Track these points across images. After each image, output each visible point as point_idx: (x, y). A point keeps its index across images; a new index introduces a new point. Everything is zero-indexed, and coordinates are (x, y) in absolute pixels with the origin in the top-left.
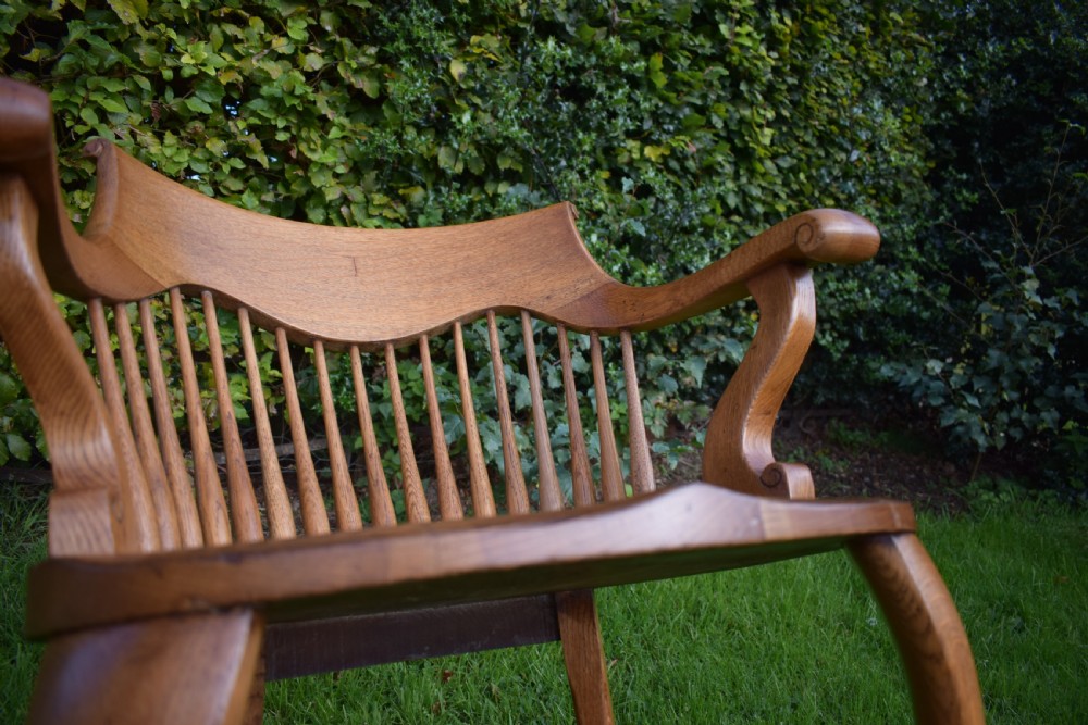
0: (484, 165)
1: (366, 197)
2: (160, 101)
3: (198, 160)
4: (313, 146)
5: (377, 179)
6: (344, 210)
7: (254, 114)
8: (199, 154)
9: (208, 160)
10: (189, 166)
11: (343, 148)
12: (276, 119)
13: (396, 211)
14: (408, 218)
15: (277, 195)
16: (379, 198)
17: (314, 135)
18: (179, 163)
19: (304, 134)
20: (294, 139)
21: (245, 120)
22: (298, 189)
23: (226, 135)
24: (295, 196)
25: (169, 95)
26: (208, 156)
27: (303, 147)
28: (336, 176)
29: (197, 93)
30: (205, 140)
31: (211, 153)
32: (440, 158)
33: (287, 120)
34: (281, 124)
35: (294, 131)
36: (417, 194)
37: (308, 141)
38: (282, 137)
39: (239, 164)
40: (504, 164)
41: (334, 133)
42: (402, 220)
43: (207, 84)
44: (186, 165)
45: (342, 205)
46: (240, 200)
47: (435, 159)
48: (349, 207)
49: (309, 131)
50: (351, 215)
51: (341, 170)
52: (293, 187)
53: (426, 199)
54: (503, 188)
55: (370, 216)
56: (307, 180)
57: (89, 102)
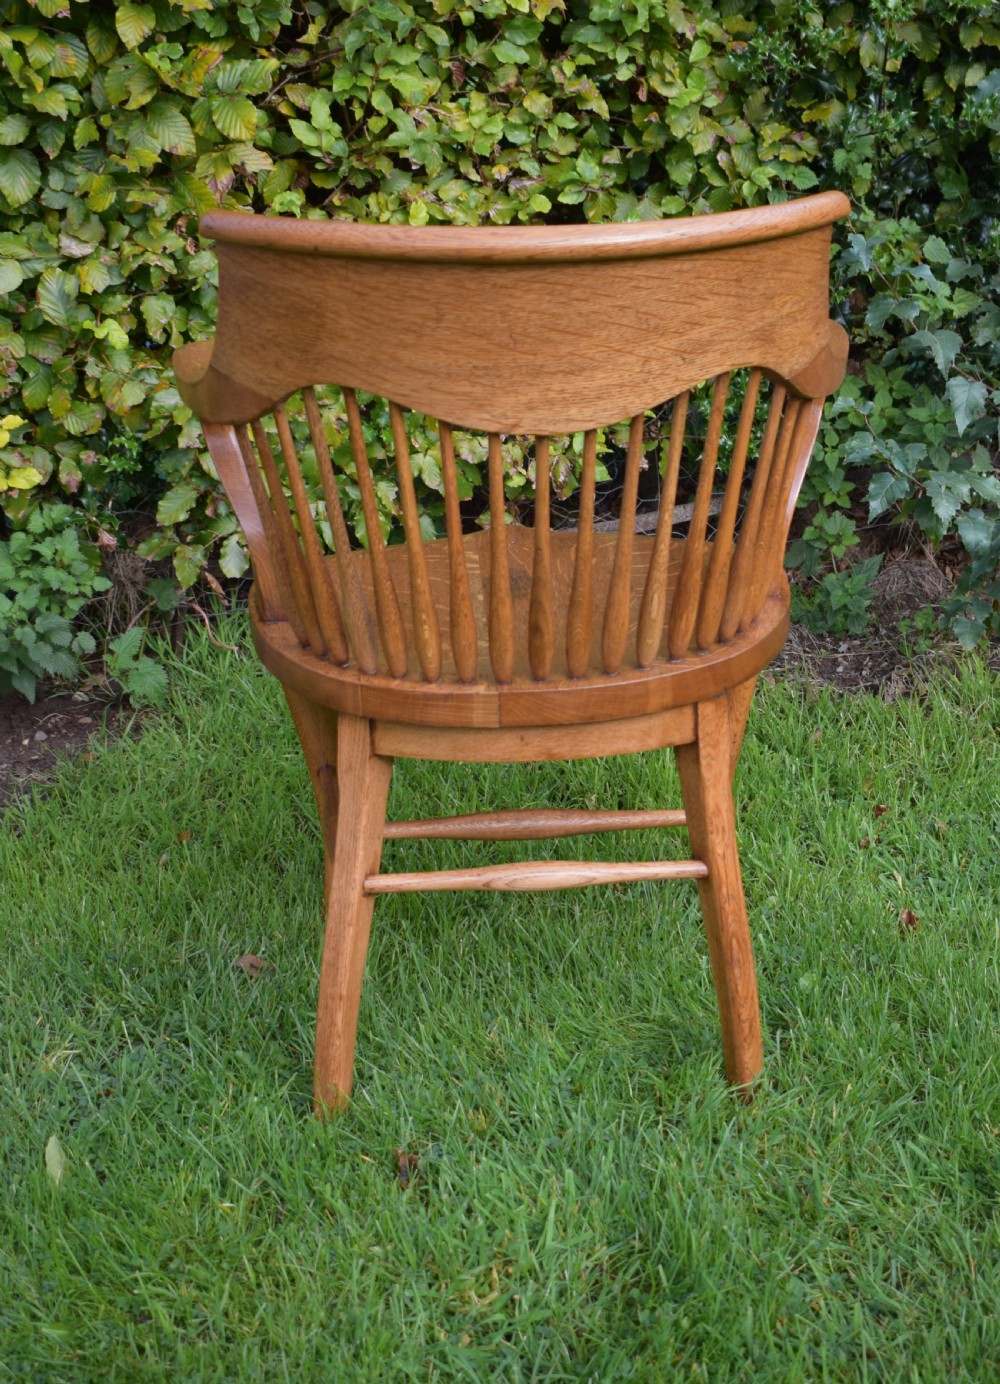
0: (939, 45)
1: (753, 130)
2: (461, 54)
3: (515, 127)
4: (669, 78)
5: (767, 103)
6: (722, 157)
7: (583, 48)
8: (514, 119)
9: (529, 124)
10: (504, 137)
11: (713, 68)
12: (614, 51)
13: (799, 148)
14: (820, 155)
15: (624, 152)
16: (772, 132)
17: (669, 62)
18: (492, 134)
19: (654, 60)
20: (642, 71)
21: (573, 58)
22: (653, 140)
23: (548, 87)
24: (650, 151)
25: (471, 42)
26: (527, 119)
27: (655, 81)
28: (707, 112)
29: (507, 35)
30: (521, 96)
31: (532, 115)
32: (862, 53)
33: (631, 49)
34: (621, 56)
35: (640, 61)
36: (831, 114)
37: (661, 70)
38: (624, 74)
39: (568, 121)
40: (970, 40)
41: (699, 52)
42: (810, 160)
43: (517, 22)
44: (500, 137)
45: (717, 150)
46: (574, 169)
47: (855, 53)
48: (728, 151)
49: (662, 57)
50: (733, 165)
51: (712, 102)
52: (645, 138)
53: (845, 122)
54: (974, 76)
55: (760, 163)
56: (664, 127)
57: (379, 81)
